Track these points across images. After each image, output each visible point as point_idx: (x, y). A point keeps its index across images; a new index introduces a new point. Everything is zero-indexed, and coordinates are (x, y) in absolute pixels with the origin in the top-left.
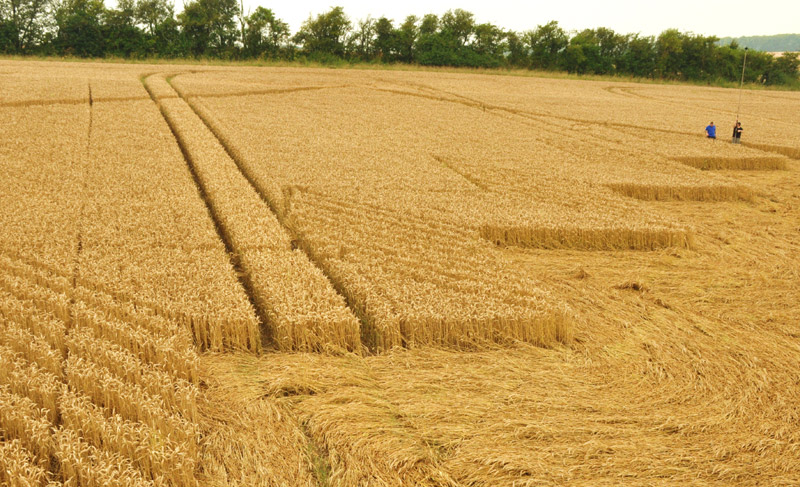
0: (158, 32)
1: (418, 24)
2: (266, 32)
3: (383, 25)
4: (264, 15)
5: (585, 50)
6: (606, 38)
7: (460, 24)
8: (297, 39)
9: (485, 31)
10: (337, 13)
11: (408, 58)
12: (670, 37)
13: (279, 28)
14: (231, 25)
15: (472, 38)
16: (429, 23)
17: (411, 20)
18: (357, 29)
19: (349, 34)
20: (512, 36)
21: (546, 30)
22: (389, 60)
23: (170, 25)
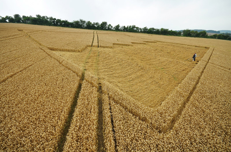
0: (97, 26)
1: (129, 27)
2: (110, 27)
3: (124, 27)
4: (110, 25)
5: (150, 31)
6: (153, 29)
7: (134, 27)
8: (114, 28)
9: (137, 28)
10: (119, 25)
11: (127, 31)
12: (162, 29)
13: (112, 27)
14: (106, 26)
15: (135, 29)
16: (130, 27)
17: (128, 26)
18: (121, 27)
19: (120, 28)
20: (141, 29)
21: (145, 28)
22: (124, 31)
23: (99, 26)
